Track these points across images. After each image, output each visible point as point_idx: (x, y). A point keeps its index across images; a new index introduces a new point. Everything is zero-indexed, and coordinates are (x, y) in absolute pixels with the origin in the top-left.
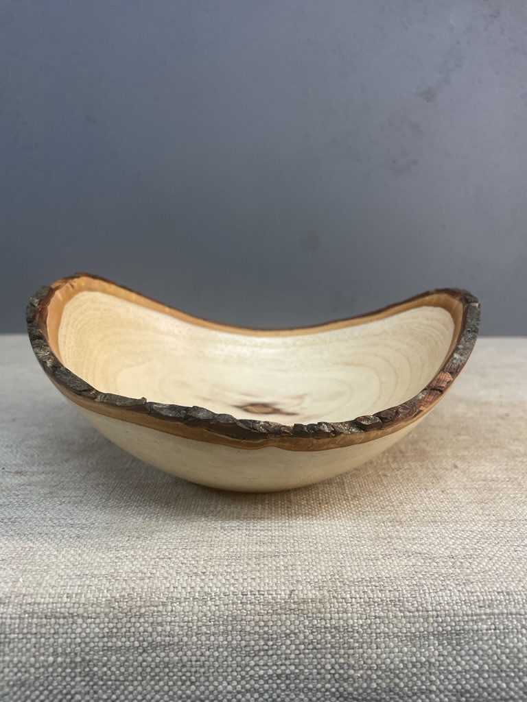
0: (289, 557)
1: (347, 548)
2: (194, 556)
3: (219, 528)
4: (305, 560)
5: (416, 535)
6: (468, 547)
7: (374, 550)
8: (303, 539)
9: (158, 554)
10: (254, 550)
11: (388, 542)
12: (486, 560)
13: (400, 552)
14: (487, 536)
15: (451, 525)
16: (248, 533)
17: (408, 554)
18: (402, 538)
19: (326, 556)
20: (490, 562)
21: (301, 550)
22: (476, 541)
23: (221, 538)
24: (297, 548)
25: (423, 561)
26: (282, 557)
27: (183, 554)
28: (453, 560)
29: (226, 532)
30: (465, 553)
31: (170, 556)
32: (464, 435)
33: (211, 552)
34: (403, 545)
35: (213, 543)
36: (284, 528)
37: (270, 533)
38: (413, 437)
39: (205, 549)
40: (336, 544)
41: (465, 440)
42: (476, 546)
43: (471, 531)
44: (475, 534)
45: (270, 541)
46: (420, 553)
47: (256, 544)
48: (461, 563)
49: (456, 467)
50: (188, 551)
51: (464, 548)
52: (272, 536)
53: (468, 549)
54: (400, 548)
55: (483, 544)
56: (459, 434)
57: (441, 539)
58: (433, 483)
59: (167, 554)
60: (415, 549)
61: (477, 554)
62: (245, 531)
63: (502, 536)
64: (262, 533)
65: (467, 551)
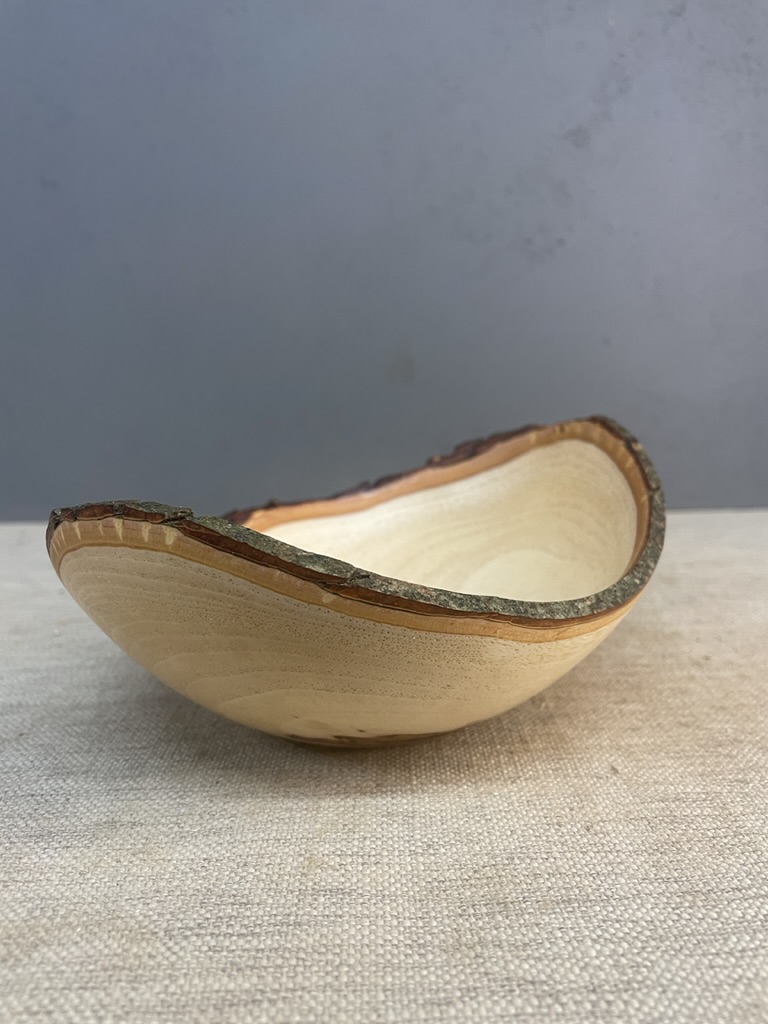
0: (280, 1005)
1: (397, 974)
2: (97, 1007)
3: (162, 934)
4: (311, 1010)
5: (531, 935)
6: (624, 961)
7: (447, 977)
8: (316, 956)
9: (30, 1003)
10: (216, 986)
11: (477, 956)
12: (656, 994)
13: (495, 980)
14: (660, 931)
15: (598, 908)
16: (213, 943)
17: (509, 985)
18: (505, 944)
19: (351, 997)
20: (663, 997)
21: (307, 984)
22: (639, 944)
23: (159, 958)
24: (300, 979)
25: (535, 1002)
26: (266, 1005)
27: (77, 1001)
28: (593, 997)
29: (171, 944)
30: (617, 976)
31: (51, 1007)
32: (633, 702)
33: (132, 995)
34: (502, 963)
35: (140, 972)
36: (284, 929)
37: (255, 942)
38: (547, 707)
39: (122, 988)
40: (376, 965)
41: (633, 713)
42: (639, 960)
43: (633, 921)
44: (639, 929)
45: (251, 963)
46: (533, 983)
47: (224, 970)
48: (609, 1003)
49: (615, 771)
50: (87, 994)
51: (615, 966)
52: (257, 951)
53: (623, 967)
54: (497, 969)
55: (653, 952)
56: (624, 701)
57: (576, 945)
58: (572, 809)
59: (46, 1002)
60: (525, 971)
61: (639, 978)
62: (208, 938)
63: (688, 931)
64: (241, 942)
65: (624, 973)
